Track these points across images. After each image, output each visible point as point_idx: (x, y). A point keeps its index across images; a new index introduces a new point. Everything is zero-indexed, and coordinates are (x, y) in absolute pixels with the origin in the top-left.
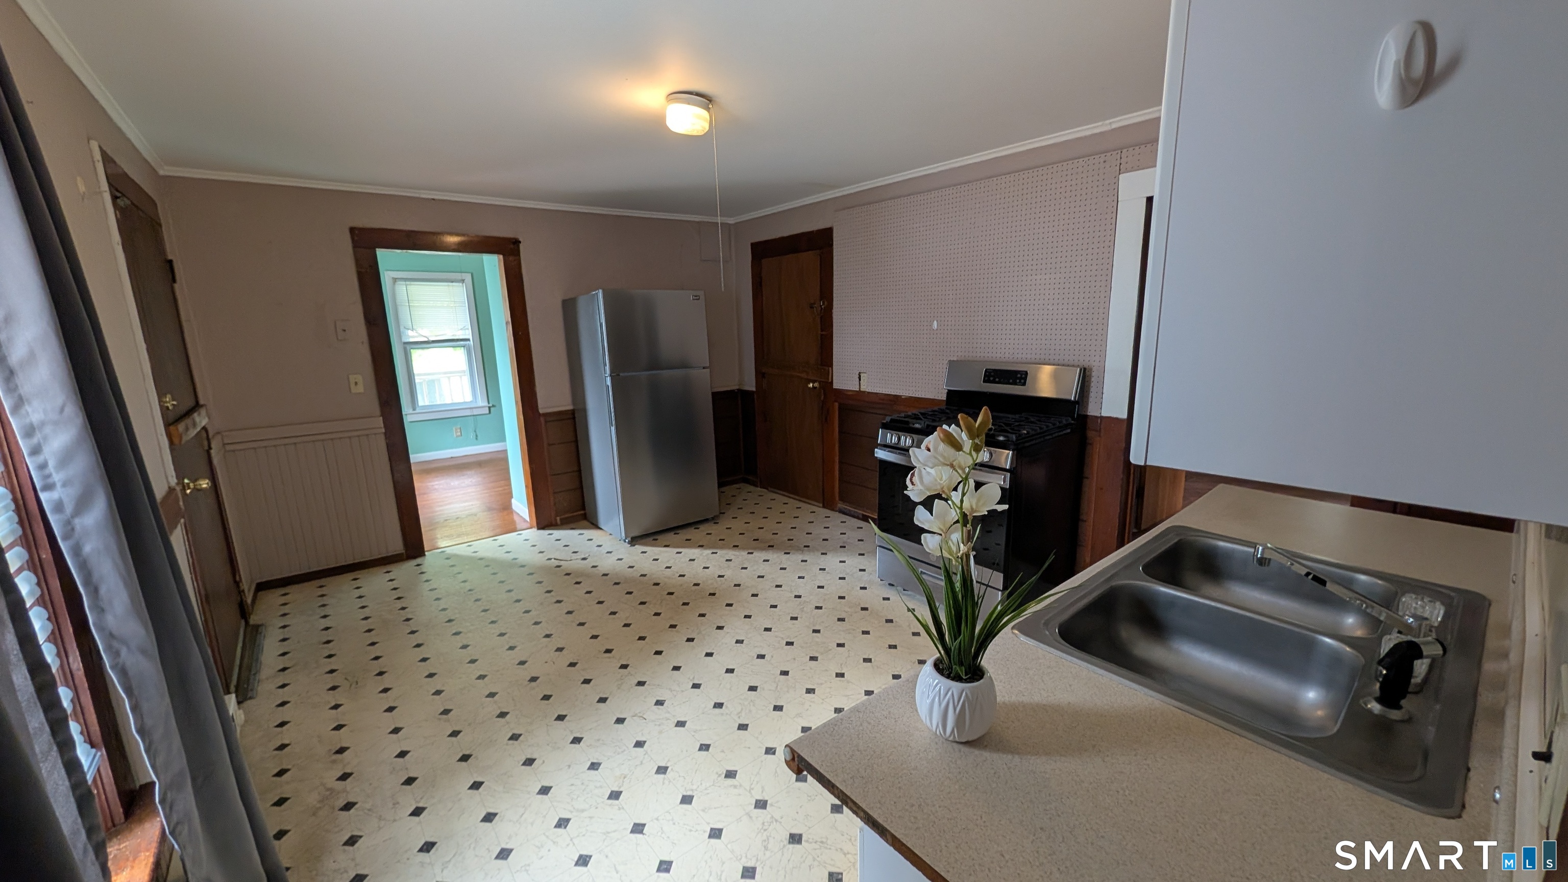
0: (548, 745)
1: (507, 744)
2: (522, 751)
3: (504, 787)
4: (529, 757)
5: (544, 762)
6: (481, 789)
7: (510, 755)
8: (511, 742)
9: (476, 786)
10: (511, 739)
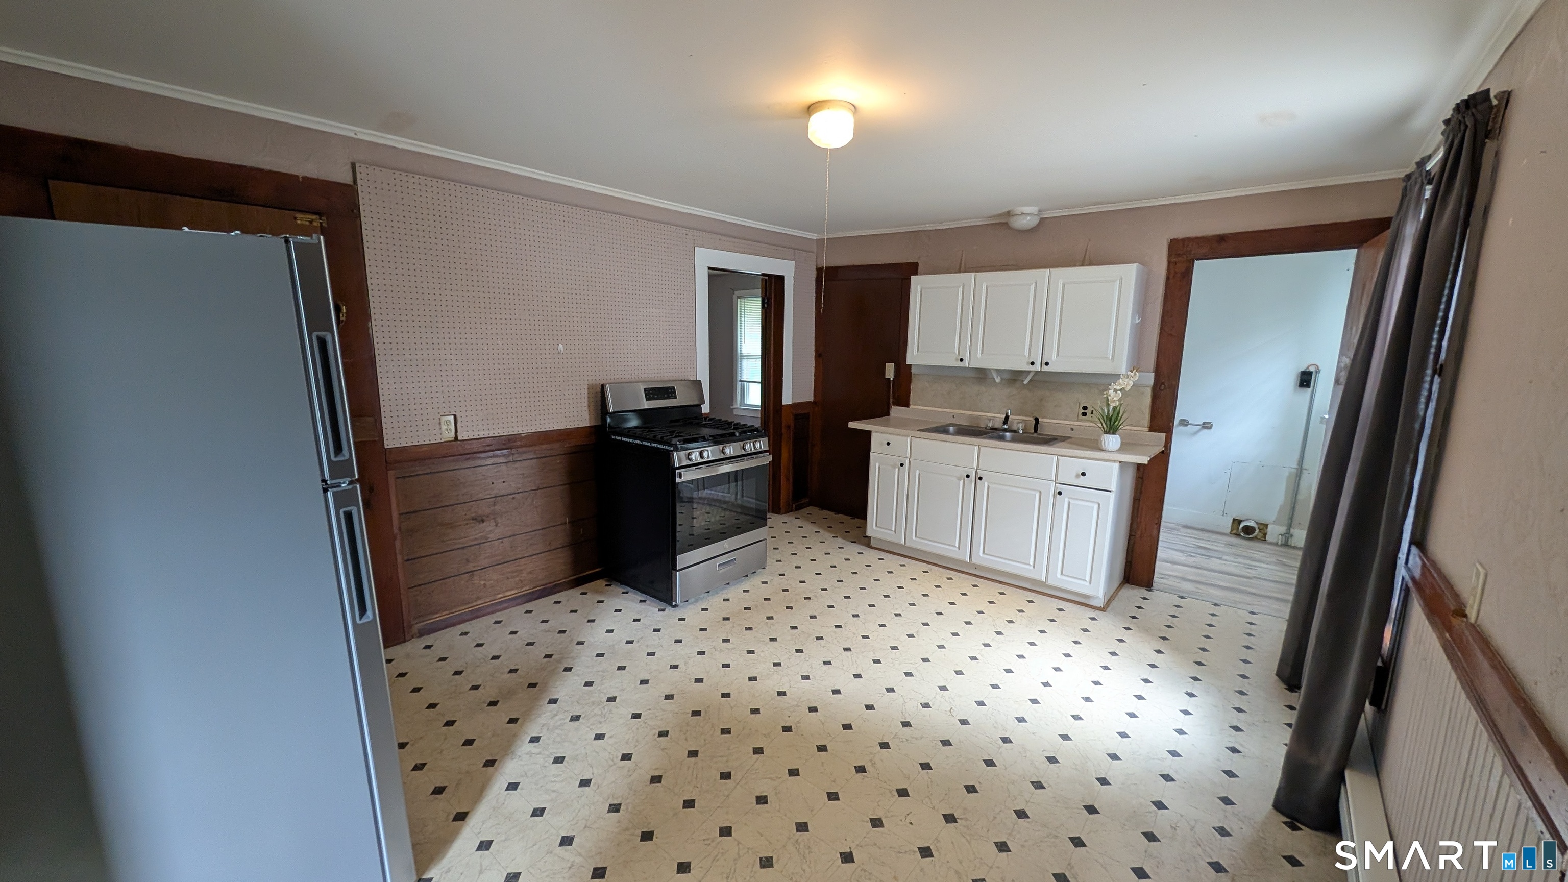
0: (1025, 757)
1: (1050, 786)
2: (1047, 773)
3: (1087, 762)
4: (1048, 763)
5: (1043, 751)
6: (1103, 776)
7: (1058, 777)
8: (1045, 785)
9: (1103, 781)
10: (1042, 787)
